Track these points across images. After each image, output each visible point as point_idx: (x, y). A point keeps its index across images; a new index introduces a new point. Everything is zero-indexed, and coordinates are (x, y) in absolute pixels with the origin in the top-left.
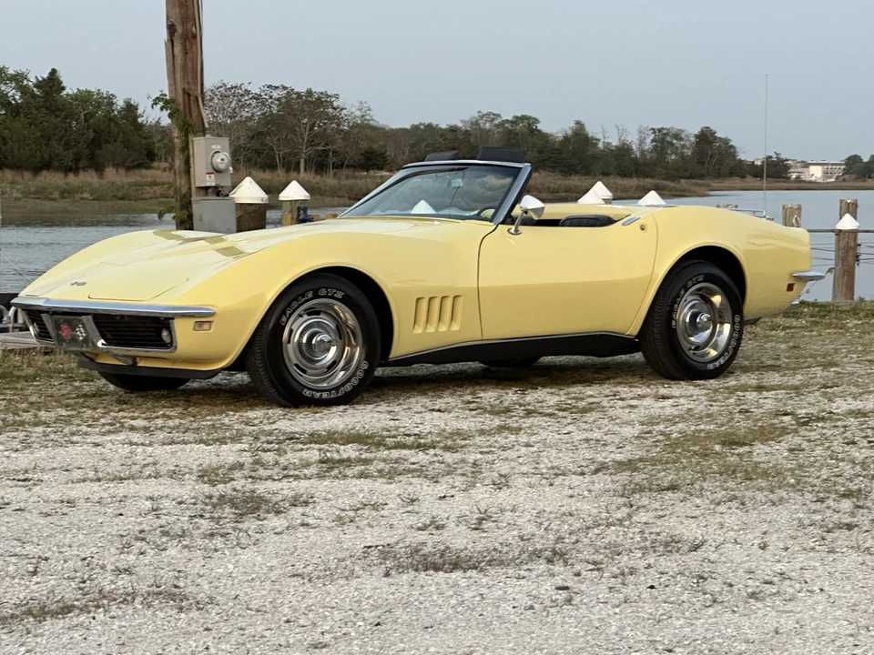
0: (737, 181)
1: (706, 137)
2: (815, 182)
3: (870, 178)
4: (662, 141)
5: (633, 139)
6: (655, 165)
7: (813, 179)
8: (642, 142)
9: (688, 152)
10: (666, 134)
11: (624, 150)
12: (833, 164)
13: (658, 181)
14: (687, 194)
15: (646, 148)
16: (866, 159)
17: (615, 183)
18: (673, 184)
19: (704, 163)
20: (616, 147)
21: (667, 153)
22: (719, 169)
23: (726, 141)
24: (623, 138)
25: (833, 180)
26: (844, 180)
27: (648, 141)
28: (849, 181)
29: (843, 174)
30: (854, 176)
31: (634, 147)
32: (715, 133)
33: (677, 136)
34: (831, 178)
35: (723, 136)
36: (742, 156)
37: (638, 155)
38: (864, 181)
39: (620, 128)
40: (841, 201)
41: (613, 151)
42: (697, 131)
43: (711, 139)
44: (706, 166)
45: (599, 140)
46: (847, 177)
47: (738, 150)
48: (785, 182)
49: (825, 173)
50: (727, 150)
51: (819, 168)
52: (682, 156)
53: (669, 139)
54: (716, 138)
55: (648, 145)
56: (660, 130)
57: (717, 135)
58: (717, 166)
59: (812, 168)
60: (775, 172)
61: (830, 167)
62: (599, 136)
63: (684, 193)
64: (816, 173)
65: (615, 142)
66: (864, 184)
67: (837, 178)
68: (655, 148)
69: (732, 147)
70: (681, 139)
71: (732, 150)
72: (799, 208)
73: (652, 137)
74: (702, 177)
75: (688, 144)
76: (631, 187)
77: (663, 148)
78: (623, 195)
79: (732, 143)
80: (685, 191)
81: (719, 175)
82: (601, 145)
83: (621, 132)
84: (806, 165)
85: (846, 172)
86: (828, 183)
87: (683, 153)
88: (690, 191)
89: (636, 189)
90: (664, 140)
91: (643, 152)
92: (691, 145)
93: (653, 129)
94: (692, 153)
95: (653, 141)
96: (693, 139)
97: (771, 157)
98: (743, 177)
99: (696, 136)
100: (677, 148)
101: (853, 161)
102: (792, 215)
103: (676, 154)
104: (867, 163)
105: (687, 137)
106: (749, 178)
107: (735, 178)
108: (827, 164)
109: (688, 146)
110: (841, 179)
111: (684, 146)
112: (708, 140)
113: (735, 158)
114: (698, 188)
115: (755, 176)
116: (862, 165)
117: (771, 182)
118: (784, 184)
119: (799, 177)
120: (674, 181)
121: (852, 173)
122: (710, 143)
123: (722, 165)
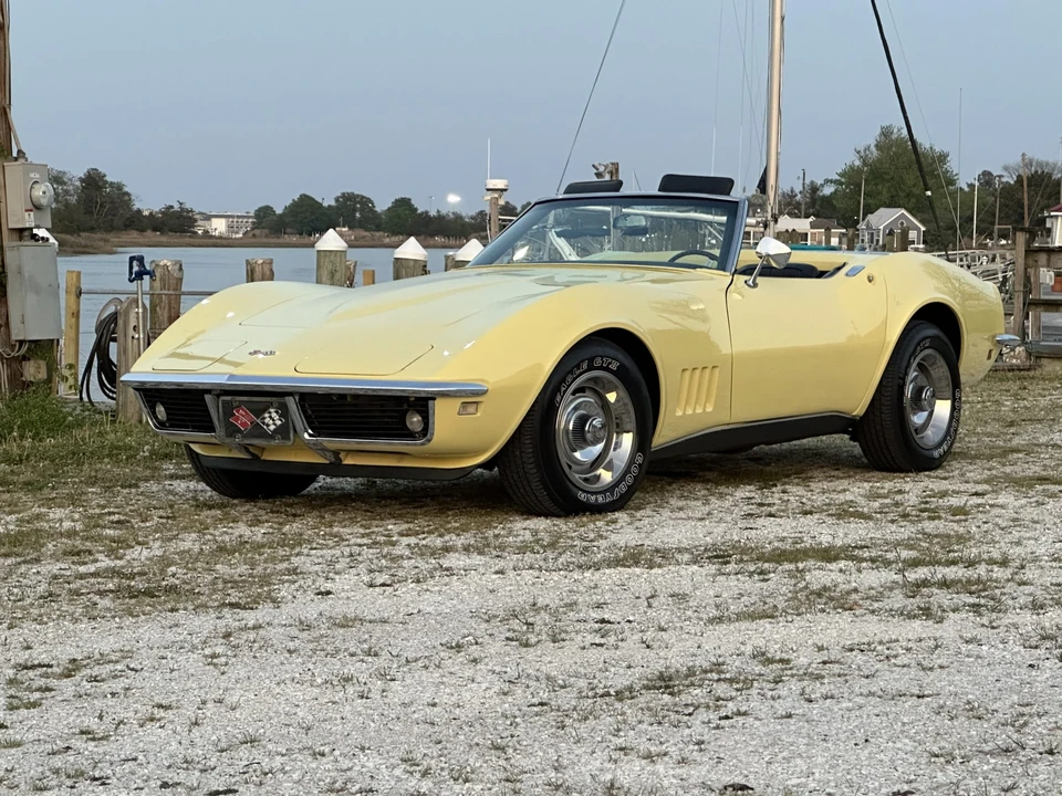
0: (134, 235)
1: (93, 181)
2: (220, 238)
3: (285, 233)
7: (217, 233)
9: (73, 200)
12: (238, 217)
14: (92, 251)
16: (279, 211)
18: (73, 239)
19: (92, 213)
22: (112, 221)
23: (119, 187)
25: (241, 236)
26: (254, 236)
28: (260, 237)
29: (253, 229)
30: (266, 231)
32: (105, 176)
33: (59, 179)
34: (237, 233)
35: (115, 181)
36: (137, 205)
38: (278, 238)
42: (82, 173)
43: (101, 184)
44: (95, 216)
46: (257, 232)
47: (133, 198)
48: (190, 237)
49: (230, 227)
50: (120, 197)
51: (223, 221)
52: (67, 205)
54: (106, 182)
57: (109, 179)
58: (110, 217)
59: (214, 220)
60: (177, 225)
61: (235, 220)
63: (87, 250)
64: (219, 226)
66: (281, 241)
67: (244, 234)
69: (128, 194)
70: (65, 183)
71: (126, 198)
74: (92, 229)
75: (71, 189)
79: (126, 189)
80: (86, 246)
81: (111, 228)
84: (208, 218)
85: (255, 226)
86: (236, 239)
87: (66, 200)
88: (92, 247)
92: (76, 191)
94: (78, 201)
96: (78, 183)
97: (172, 207)
98: (142, 230)
99: (81, 180)
100: (58, 194)
101: (264, 213)
103: (58, 202)
104: (280, 215)
105: (71, 180)
106: (149, 233)
107: (131, 232)
108: (233, 217)
109: (72, 192)
110: (250, 234)
111: (67, 192)
112: (97, 184)
113: (130, 209)
114: (102, 243)
115: (155, 230)
116: (275, 218)
117: (174, 237)
118: (192, 240)
119: (206, 232)
120: (72, 235)
121: (263, 228)
122: (99, 188)
123: (115, 216)
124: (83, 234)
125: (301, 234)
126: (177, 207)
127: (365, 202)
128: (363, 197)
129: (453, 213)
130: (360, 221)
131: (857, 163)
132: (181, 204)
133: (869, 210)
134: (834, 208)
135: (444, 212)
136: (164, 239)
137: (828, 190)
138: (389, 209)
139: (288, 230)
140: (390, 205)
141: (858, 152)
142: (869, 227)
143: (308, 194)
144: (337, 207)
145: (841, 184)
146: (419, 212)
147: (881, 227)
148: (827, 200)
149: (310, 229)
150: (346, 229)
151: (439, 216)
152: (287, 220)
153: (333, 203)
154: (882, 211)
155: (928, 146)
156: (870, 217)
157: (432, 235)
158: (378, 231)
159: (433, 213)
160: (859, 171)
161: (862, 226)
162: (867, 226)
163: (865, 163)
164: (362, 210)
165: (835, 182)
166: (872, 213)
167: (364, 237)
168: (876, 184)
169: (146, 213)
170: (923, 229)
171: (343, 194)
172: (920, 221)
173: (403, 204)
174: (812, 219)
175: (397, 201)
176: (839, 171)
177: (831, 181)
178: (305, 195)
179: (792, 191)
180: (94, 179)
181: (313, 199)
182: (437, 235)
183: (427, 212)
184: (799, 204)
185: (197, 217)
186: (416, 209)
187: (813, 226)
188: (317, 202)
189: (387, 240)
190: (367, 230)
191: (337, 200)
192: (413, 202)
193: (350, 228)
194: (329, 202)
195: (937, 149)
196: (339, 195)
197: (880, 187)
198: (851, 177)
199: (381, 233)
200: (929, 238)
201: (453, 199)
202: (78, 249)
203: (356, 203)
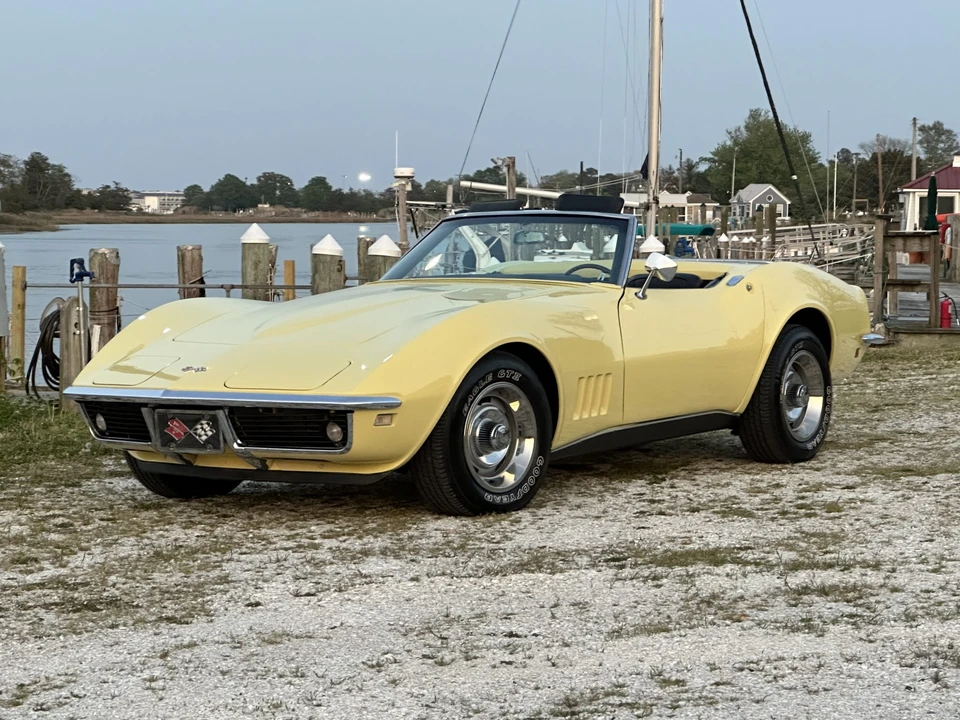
0: (73, 213)
1: (37, 164)
2: (153, 215)
3: (212, 210)
7: (150, 210)
9: (18, 181)
12: (170, 195)
14: (36, 228)
16: (206, 189)
18: (19, 218)
19: (36, 193)
22: (54, 200)
23: (60, 169)
25: (172, 212)
26: (184, 212)
28: (190, 214)
29: (183, 206)
30: (195, 208)
32: (47, 159)
33: (5, 163)
34: (168, 210)
35: (56, 163)
36: (76, 186)
38: (205, 214)
42: (26, 157)
43: (43, 166)
44: (39, 196)
46: (186, 208)
47: (73, 179)
48: (126, 214)
49: (162, 204)
50: (62, 178)
51: (155, 199)
52: (12, 185)
54: (48, 164)
57: (51, 161)
58: (52, 197)
59: (147, 198)
60: (113, 204)
61: (166, 198)
63: (30, 227)
64: (152, 204)
66: (208, 217)
67: (175, 210)
69: (67, 175)
70: (10, 166)
71: (66, 179)
74: (35, 208)
75: (17, 171)
79: (66, 171)
80: (31, 224)
81: (53, 206)
84: (142, 196)
85: (185, 203)
86: (168, 215)
87: (11, 182)
88: (35, 224)
92: (21, 173)
94: (23, 182)
96: (22, 166)
97: (108, 187)
98: (82, 208)
99: (26, 163)
100: (4, 176)
101: (193, 192)
103: (4, 183)
104: (208, 193)
105: (16, 163)
106: (88, 211)
107: (71, 210)
108: (163, 195)
109: (18, 174)
110: (180, 211)
111: (12, 174)
112: (40, 166)
113: (71, 190)
114: (45, 221)
115: (93, 208)
116: (199, 196)
117: (110, 215)
118: (127, 217)
119: (140, 209)
120: (17, 214)
121: (192, 205)
122: (42, 170)
123: (56, 195)
124: (28, 213)
125: (226, 210)
126: (113, 186)
127: (285, 181)
128: (282, 177)
129: (364, 191)
130: (280, 198)
131: (729, 143)
132: (117, 184)
133: (740, 186)
134: (708, 183)
135: (356, 189)
136: (102, 216)
137: (703, 168)
138: (307, 187)
139: (215, 207)
140: (307, 184)
141: (730, 133)
142: (740, 201)
143: (232, 174)
144: (259, 187)
145: (715, 161)
146: (333, 189)
147: (751, 202)
148: (702, 177)
149: (234, 206)
150: (267, 206)
151: (352, 193)
152: (214, 197)
153: (255, 182)
154: (752, 187)
155: (792, 128)
156: (741, 192)
157: (345, 211)
158: (296, 207)
159: (346, 191)
160: (730, 150)
161: (733, 200)
162: (739, 200)
163: (736, 143)
164: (281, 189)
165: (709, 160)
166: (743, 188)
167: (284, 213)
168: (746, 162)
169: (85, 192)
170: (788, 202)
171: (265, 174)
172: (786, 195)
173: (319, 183)
174: (688, 194)
175: (313, 179)
176: (713, 150)
177: (706, 159)
178: (229, 175)
179: (670, 168)
180: (37, 162)
181: (237, 179)
182: (349, 210)
183: (340, 190)
184: (676, 179)
185: (132, 195)
186: (331, 187)
187: (690, 200)
188: (241, 182)
189: (305, 216)
190: (287, 206)
191: (259, 179)
192: (328, 181)
193: (272, 205)
194: (252, 181)
195: (801, 130)
196: (261, 175)
197: (749, 165)
198: (723, 155)
199: (299, 209)
200: (794, 210)
201: (364, 177)
202: (23, 227)
203: (277, 182)
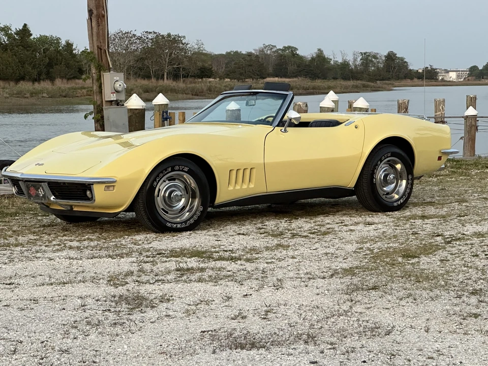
1: (391, 57)
2: (452, 82)
3: (483, 78)
4: (367, 59)
5: (350, 59)
6: (363, 73)
7: (451, 79)
8: (355, 60)
9: (381, 66)
10: (369, 56)
11: (345, 65)
12: (462, 71)
13: (364, 83)
14: (382, 89)
15: (358, 63)
16: (481, 68)
17: (340, 84)
18: (373, 84)
19: (390, 72)
20: (341, 63)
21: (369, 66)
22: (399, 75)
23: (402, 59)
24: (344, 58)
26: (468, 80)
27: (359, 59)
28: (471, 80)
29: (468, 77)
30: (474, 77)
31: (351, 63)
32: (396, 54)
33: (375, 57)
34: (461, 79)
35: (399, 56)
36: (411, 67)
37: (353, 67)
39: (343, 52)
40: (467, 96)
41: (339, 65)
42: (386, 54)
43: (394, 58)
44: (391, 73)
45: (331, 60)
46: (470, 78)
47: (409, 64)
48: (436, 82)
49: (458, 76)
50: (403, 64)
51: (455, 73)
52: (378, 68)
53: (370, 58)
55: (359, 62)
56: (365, 53)
57: (397, 56)
58: (398, 73)
59: (450, 73)
60: (430, 76)
61: (460, 73)
62: (331, 57)
63: (379, 89)
64: (453, 76)
65: (340, 61)
66: (480, 82)
67: (465, 78)
68: (362, 64)
69: (406, 62)
70: (377, 58)
71: (406, 64)
72: (444, 101)
73: (361, 57)
74: (389, 79)
75: (381, 60)
76: (349, 86)
77: (367, 64)
78: (345, 91)
79: (405, 60)
80: (379, 87)
81: (398, 78)
82: (332, 62)
83: (343, 55)
84: (447, 72)
85: (470, 75)
86: (460, 82)
87: (378, 66)
88: (382, 87)
89: (352, 87)
90: (367, 58)
91: (356, 66)
92: (383, 61)
93: (361, 53)
94: (383, 66)
95: (361, 59)
96: (384, 58)
97: (427, 68)
98: (412, 79)
99: (386, 57)
100: (375, 63)
101: (473, 69)
102: (439, 105)
103: (374, 67)
104: (481, 70)
105: (381, 57)
106: (416, 80)
107: (407, 80)
108: (459, 71)
109: (381, 62)
110: (467, 79)
111: (378, 62)
112: (392, 58)
113: (407, 68)
114: (388, 86)
115: (418, 78)
116: (479, 71)
118: (435, 83)
119: (444, 79)
120: (373, 82)
121: (473, 76)
122: (393, 60)
123: (400, 72)
124: (379, 82)
126: (429, 67)
132: (432, 66)
139: (485, 77)
152: (484, 72)
180: (391, 56)
185: (439, 71)
